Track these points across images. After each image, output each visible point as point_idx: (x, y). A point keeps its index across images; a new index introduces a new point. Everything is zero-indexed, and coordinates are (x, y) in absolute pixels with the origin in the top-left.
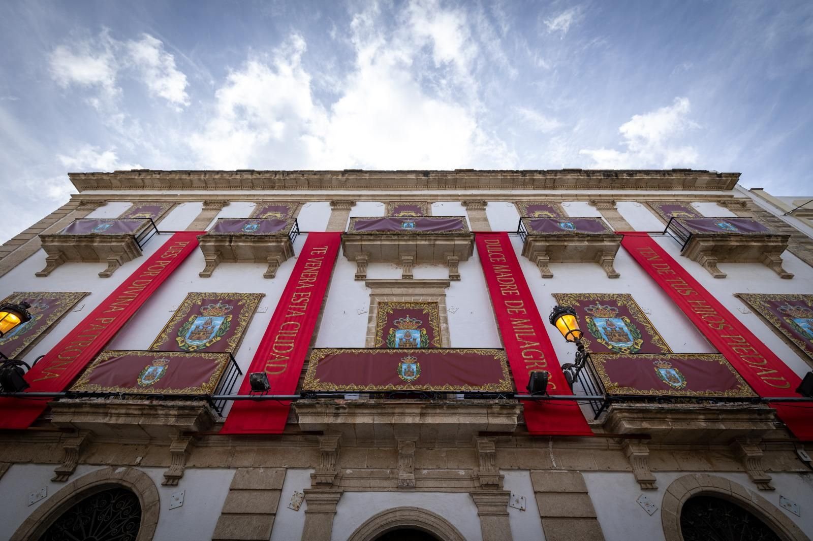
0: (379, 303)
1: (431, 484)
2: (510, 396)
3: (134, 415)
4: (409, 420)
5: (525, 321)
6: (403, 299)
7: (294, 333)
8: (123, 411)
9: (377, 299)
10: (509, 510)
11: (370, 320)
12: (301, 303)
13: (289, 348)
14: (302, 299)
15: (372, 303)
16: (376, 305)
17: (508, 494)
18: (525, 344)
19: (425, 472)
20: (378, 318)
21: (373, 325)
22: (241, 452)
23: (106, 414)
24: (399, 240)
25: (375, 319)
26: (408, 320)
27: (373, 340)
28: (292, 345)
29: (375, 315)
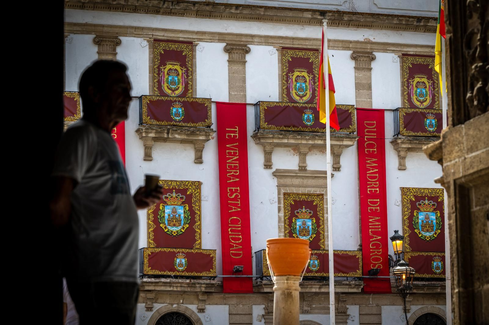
0: (285, 194)
1: (316, 311)
2: (360, 279)
3: (184, 287)
4: (314, 290)
5: (378, 218)
6: (301, 191)
7: (239, 227)
8: (179, 285)
9: (283, 191)
10: (348, 321)
11: (279, 210)
12: (235, 199)
13: (239, 239)
14: (235, 194)
15: (279, 194)
16: (282, 196)
17: (349, 315)
18: (373, 237)
19: (314, 306)
20: (285, 208)
21: (282, 214)
22: (228, 298)
23: (170, 286)
24: (302, 139)
25: (282, 209)
26: (304, 210)
27: (283, 227)
28: (240, 237)
29: (282, 205)
